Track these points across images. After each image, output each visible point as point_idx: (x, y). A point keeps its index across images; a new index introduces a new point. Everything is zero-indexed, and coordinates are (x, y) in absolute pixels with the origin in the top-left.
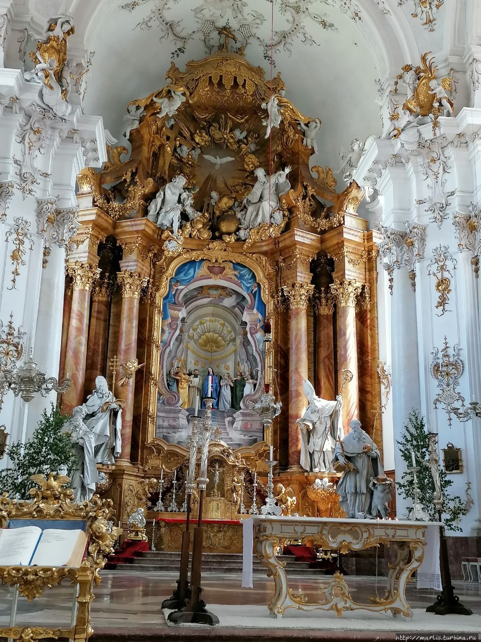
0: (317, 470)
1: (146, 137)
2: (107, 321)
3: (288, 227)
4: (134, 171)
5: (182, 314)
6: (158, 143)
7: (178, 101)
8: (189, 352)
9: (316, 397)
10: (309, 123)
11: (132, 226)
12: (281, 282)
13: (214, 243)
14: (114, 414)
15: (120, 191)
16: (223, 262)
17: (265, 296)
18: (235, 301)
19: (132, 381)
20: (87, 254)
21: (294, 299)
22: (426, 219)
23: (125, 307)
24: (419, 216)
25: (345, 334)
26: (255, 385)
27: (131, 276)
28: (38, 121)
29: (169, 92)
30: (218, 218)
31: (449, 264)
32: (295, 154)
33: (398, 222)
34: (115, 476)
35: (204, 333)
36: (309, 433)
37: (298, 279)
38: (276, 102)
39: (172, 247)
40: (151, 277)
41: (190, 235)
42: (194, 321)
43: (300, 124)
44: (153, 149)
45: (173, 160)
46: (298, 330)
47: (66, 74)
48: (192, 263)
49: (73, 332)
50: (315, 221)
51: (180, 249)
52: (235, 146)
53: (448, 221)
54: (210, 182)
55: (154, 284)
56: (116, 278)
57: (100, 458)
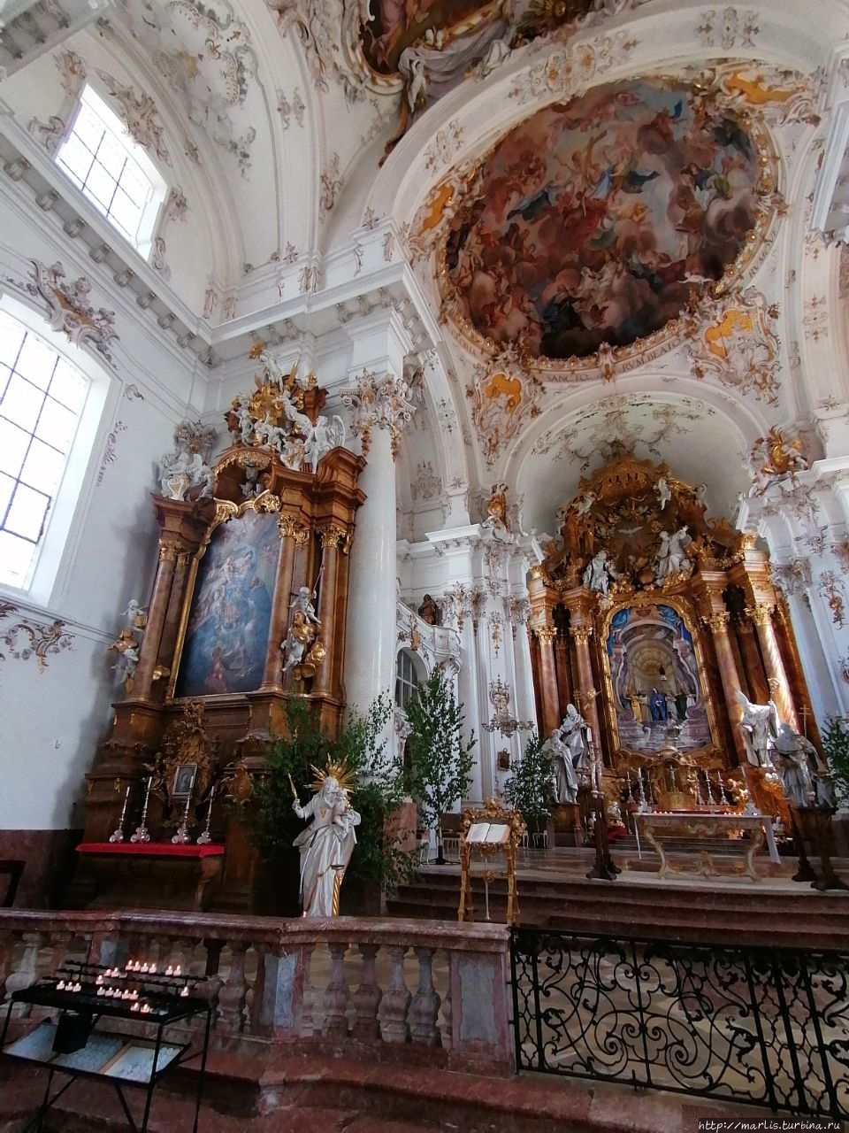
0: (764, 766)
1: (573, 530)
2: (568, 663)
3: (696, 571)
4: (568, 555)
5: (623, 650)
6: (582, 532)
7: (590, 502)
8: (635, 678)
9: (750, 704)
10: (696, 488)
11: (573, 594)
12: (699, 614)
13: (638, 593)
15: (561, 572)
16: (648, 606)
17: (689, 625)
18: (664, 634)
19: (594, 705)
20: (545, 620)
21: (714, 625)
22: (807, 551)
23: (579, 652)
24: (799, 550)
25: (766, 648)
26: (695, 698)
27: (579, 629)
28: (495, 549)
30: (638, 573)
31: (837, 585)
32: (690, 514)
33: (782, 557)
35: (645, 661)
36: (751, 735)
37: (714, 609)
38: (665, 482)
39: (607, 602)
40: (594, 627)
41: (618, 591)
42: (635, 654)
43: (689, 492)
44: (579, 536)
45: (596, 540)
46: (723, 650)
48: (623, 611)
49: (545, 675)
50: (719, 561)
51: (612, 603)
52: (642, 518)
53: (828, 550)
54: (627, 549)
55: (597, 631)
56: (568, 631)
57: (579, 765)
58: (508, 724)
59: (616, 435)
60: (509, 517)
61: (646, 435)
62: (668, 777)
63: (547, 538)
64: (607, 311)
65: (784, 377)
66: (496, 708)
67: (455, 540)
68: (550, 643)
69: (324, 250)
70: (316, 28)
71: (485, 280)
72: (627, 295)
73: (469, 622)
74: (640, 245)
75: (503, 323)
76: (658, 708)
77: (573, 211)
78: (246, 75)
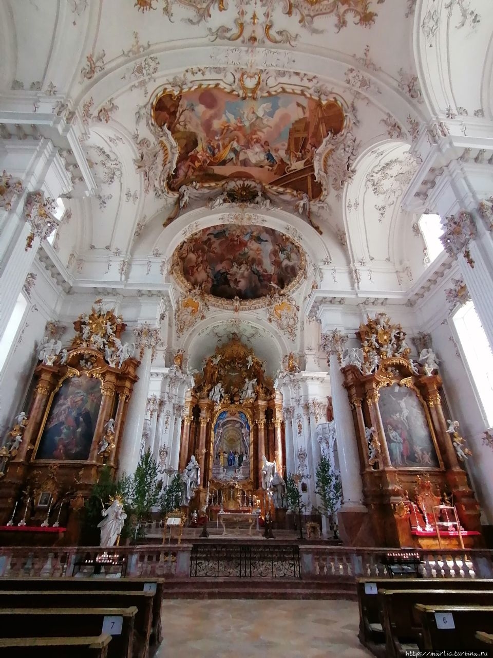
2: (195, 434)
4: (205, 381)
5: (221, 431)
6: (213, 371)
7: (219, 359)
8: (224, 444)
9: (267, 462)
10: (263, 362)
11: (203, 401)
12: (255, 418)
13: (232, 405)
14: (197, 470)
16: (235, 411)
17: (250, 422)
18: (240, 425)
20: (189, 412)
21: (260, 424)
22: (294, 404)
23: (201, 430)
25: (277, 437)
26: (247, 457)
27: (203, 418)
29: (216, 356)
30: (233, 395)
31: (301, 420)
32: (259, 373)
35: (229, 437)
36: (265, 475)
37: (261, 417)
38: (251, 357)
39: (218, 407)
40: (210, 418)
42: (226, 433)
43: (260, 363)
45: (218, 376)
48: (224, 412)
49: (184, 440)
50: (266, 396)
51: (220, 408)
52: (239, 369)
53: (300, 406)
55: (211, 421)
56: (198, 419)
57: (192, 487)
58: (171, 471)
59: (235, 330)
60: (183, 365)
61: (247, 333)
62: (230, 493)
63: (196, 371)
64: (240, 283)
65: (298, 332)
66: (161, 458)
67: (156, 373)
68: (189, 424)
69: (132, 254)
70: (151, 174)
71: (192, 256)
72: (249, 280)
73: (155, 414)
74: (257, 262)
75: (196, 275)
76: (231, 460)
77: (234, 240)
78: (115, 177)
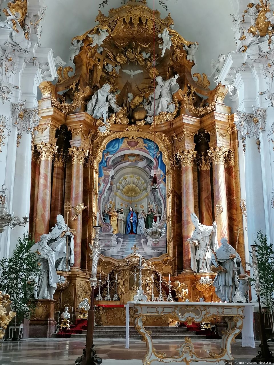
0: (202, 271)
1: (85, 60)
2: (63, 179)
3: (178, 114)
4: (77, 82)
5: (112, 173)
6: (92, 64)
7: (104, 36)
8: (117, 197)
9: (200, 224)
10: (190, 45)
11: (77, 117)
12: (175, 150)
13: (131, 126)
14: (69, 239)
15: (69, 96)
16: (137, 138)
18: (146, 163)
19: (80, 217)
20: (48, 137)
21: (184, 161)
22: (267, 104)
23: (75, 170)
24: (261, 103)
25: (218, 182)
26: (160, 217)
27: (77, 150)
28: (10, 53)
29: (98, 30)
30: (133, 110)
32: (182, 66)
33: (248, 107)
34: (71, 278)
35: (127, 185)
36: (196, 247)
37: (186, 147)
38: (168, 32)
40: (91, 150)
41: (115, 122)
42: (120, 178)
43: (184, 46)
44: (89, 67)
45: (103, 74)
46: (187, 181)
47: (27, 22)
48: (117, 140)
49: (41, 187)
50: (196, 109)
51: (109, 132)
52: (143, 63)
54: (127, 87)
55: (92, 155)
56: (68, 152)
62: (131, 278)
68: (50, 159)
76: (131, 223)
